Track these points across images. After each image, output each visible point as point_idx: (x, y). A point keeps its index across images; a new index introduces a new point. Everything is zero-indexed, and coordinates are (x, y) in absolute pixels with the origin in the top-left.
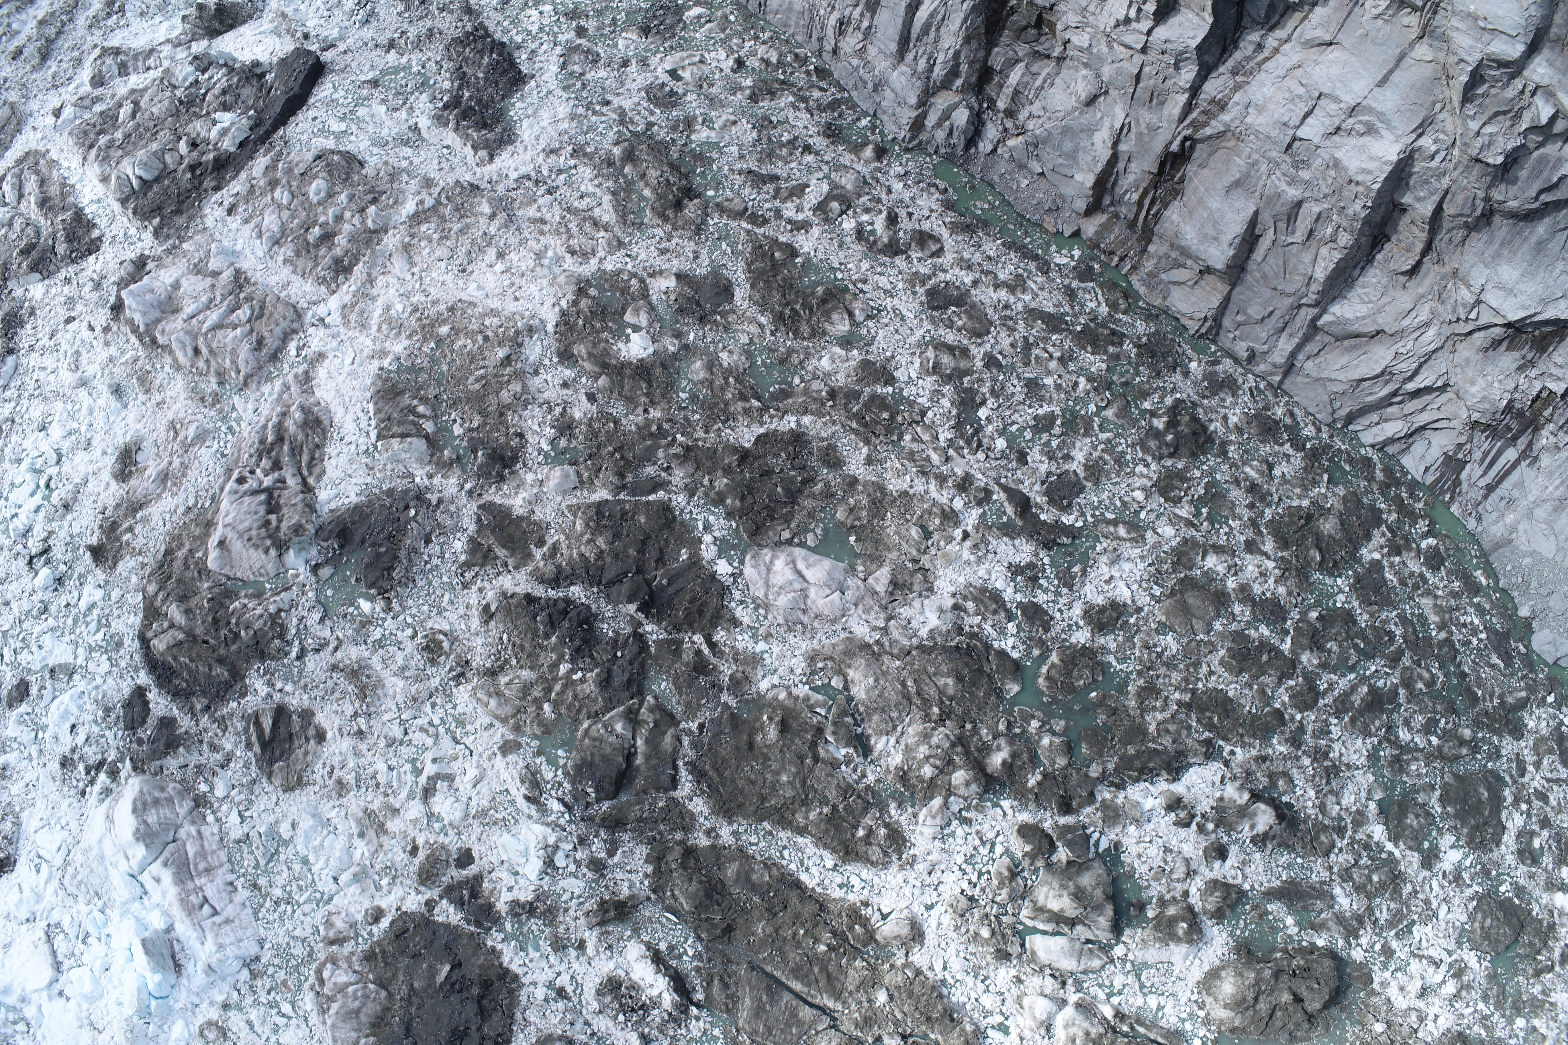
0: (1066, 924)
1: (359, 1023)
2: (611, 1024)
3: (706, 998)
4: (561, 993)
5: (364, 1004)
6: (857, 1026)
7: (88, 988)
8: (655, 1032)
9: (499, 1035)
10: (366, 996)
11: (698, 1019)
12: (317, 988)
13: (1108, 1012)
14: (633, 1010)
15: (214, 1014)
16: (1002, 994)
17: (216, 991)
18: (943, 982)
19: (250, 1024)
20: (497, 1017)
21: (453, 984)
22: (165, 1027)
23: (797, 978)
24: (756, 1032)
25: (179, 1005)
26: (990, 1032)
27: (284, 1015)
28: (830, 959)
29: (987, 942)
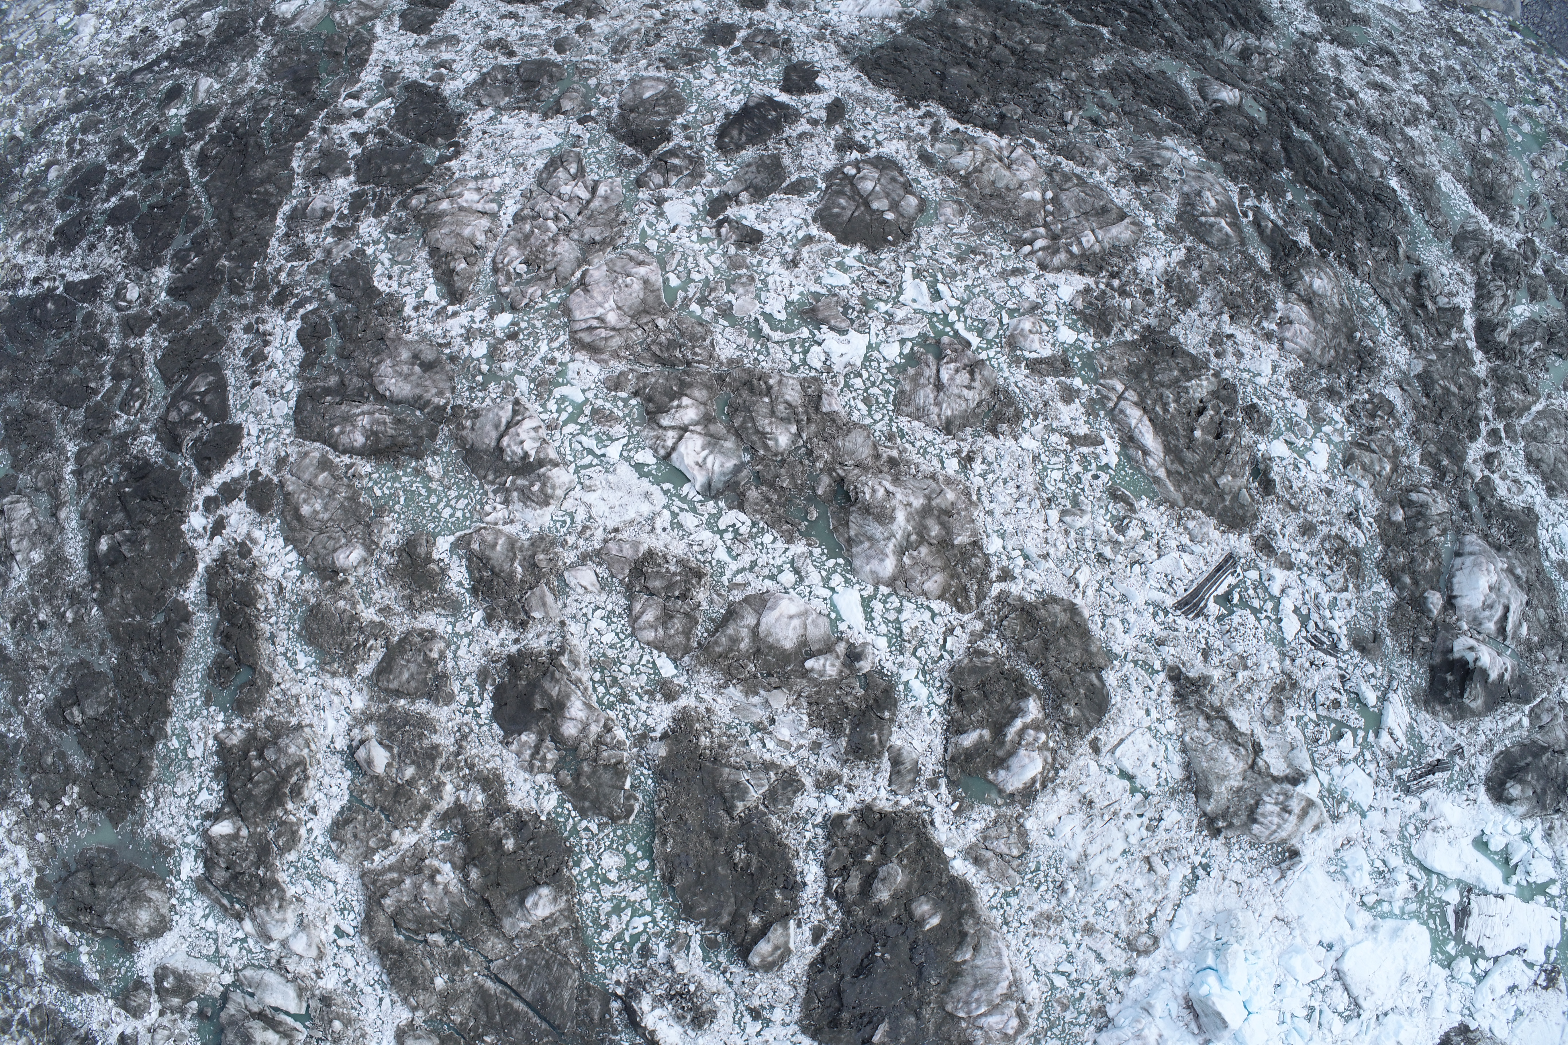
0: (266, 1016)
1: (974, 975)
2: (705, 982)
3: (608, 1003)
4: (756, 1015)
5: (969, 995)
6: (467, 959)
7: (1296, 962)
8: (661, 972)
9: (820, 971)
10: (967, 1003)
11: (618, 983)
12: (1024, 1007)
13: (248, 925)
14: (681, 995)
15: (1143, 963)
16: (335, 965)
17: (1143, 988)
18: (384, 988)
19: (1100, 958)
20: (824, 990)
21: (870, 1022)
22: (1198, 939)
23: (517, 1013)
24: (561, 965)
25: (1186, 963)
26: (351, 931)
27: (1063, 973)
28: (484, 1026)
29: (338, 1017)
